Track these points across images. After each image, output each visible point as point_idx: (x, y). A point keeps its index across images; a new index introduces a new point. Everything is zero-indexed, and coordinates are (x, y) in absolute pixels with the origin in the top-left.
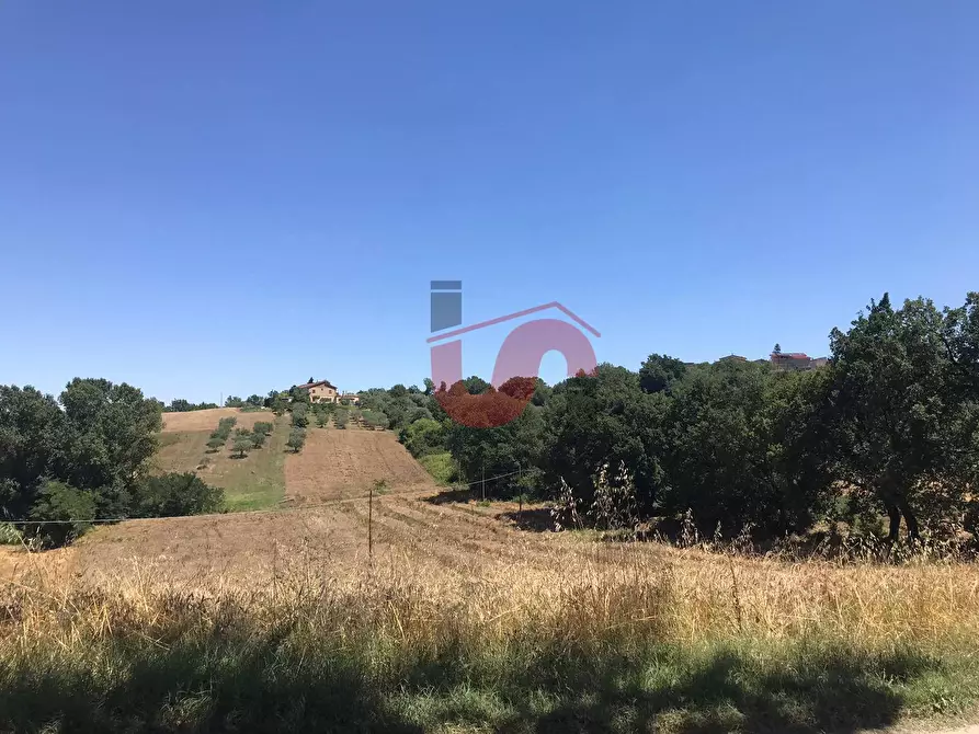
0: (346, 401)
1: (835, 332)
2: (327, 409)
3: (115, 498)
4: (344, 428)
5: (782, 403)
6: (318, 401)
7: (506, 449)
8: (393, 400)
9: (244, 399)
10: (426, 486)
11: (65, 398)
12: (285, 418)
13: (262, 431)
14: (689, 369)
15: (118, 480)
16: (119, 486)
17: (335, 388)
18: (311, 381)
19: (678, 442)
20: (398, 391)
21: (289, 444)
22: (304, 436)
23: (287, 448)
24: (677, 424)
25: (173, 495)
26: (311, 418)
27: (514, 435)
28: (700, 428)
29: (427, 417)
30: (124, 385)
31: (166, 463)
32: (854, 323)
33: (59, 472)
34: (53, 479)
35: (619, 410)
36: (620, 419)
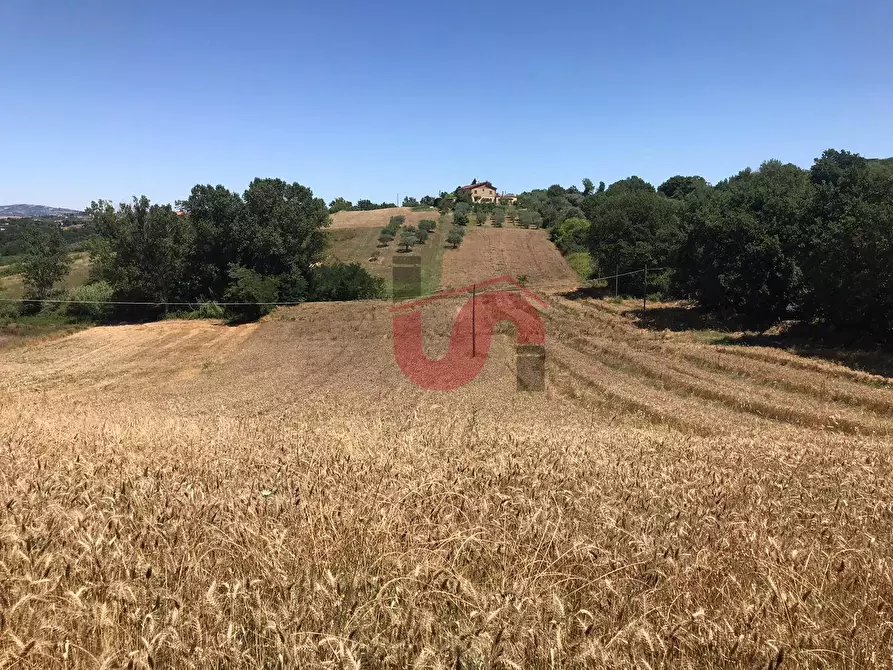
0: (505, 200)
2: (487, 209)
3: (294, 284)
4: (500, 226)
6: (479, 201)
7: (645, 248)
8: (548, 200)
9: (419, 200)
10: (567, 282)
11: (247, 194)
12: (448, 217)
13: (427, 227)
14: (870, 165)
15: (295, 268)
16: (296, 273)
17: (495, 189)
18: (475, 181)
19: (816, 241)
20: (555, 191)
21: (449, 241)
22: (462, 234)
23: (447, 244)
24: (818, 220)
26: (471, 217)
27: (654, 233)
28: (844, 224)
29: (579, 217)
30: (296, 184)
31: (334, 256)
33: (248, 262)
34: (241, 266)
35: (757, 206)
36: (759, 216)
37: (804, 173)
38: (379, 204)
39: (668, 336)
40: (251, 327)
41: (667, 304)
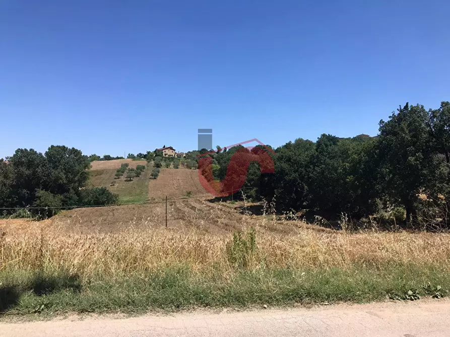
0: (179, 156)
1: (381, 122)
2: (171, 160)
3: (71, 198)
4: (177, 168)
5: (355, 156)
6: (167, 156)
9: (136, 155)
10: (210, 194)
11: (47, 153)
12: (151, 163)
13: (141, 169)
15: (72, 190)
16: (72, 193)
17: (175, 150)
18: (164, 146)
19: (312, 175)
20: (204, 151)
21: (152, 175)
22: (159, 172)
23: (151, 177)
24: (311, 166)
26: (163, 163)
28: (321, 168)
29: (215, 163)
30: (73, 148)
31: (93, 184)
32: (390, 117)
33: (46, 187)
34: (42, 190)
35: (289, 160)
36: (289, 164)
37: (314, 144)
38: (115, 157)
39: (254, 217)
40: (47, 221)
41: (255, 204)
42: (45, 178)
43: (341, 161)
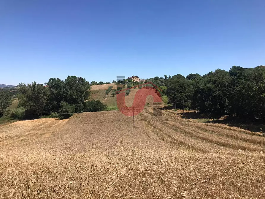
0: (142, 81)
2: (137, 84)
3: (80, 107)
6: (135, 82)
7: (183, 94)
8: (154, 81)
11: (66, 81)
12: (126, 86)
14: (245, 70)
15: (80, 102)
16: (80, 104)
17: (139, 78)
18: (133, 76)
19: (232, 92)
20: (156, 78)
21: (126, 93)
22: (130, 91)
24: (232, 86)
25: (94, 106)
26: (132, 86)
27: (185, 90)
28: (240, 88)
29: (164, 86)
30: (80, 77)
31: (92, 98)
33: (66, 101)
34: (64, 102)
35: (215, 82)
36: (215, 85)
37: (228, 72)
38: (105, 83)
39: (191, 121)
40: (67, 120)
41: (190, 111)
42: (65, 95)
43: (255, 82)
